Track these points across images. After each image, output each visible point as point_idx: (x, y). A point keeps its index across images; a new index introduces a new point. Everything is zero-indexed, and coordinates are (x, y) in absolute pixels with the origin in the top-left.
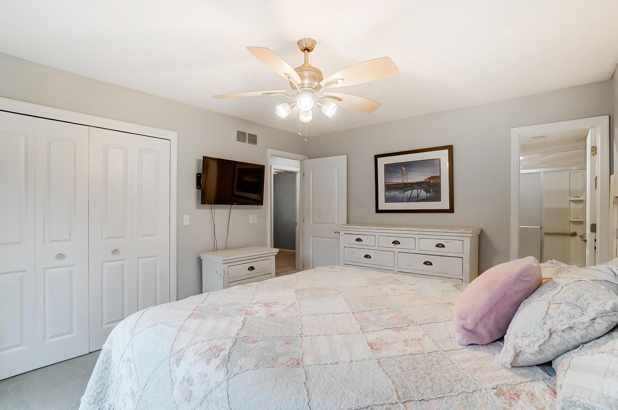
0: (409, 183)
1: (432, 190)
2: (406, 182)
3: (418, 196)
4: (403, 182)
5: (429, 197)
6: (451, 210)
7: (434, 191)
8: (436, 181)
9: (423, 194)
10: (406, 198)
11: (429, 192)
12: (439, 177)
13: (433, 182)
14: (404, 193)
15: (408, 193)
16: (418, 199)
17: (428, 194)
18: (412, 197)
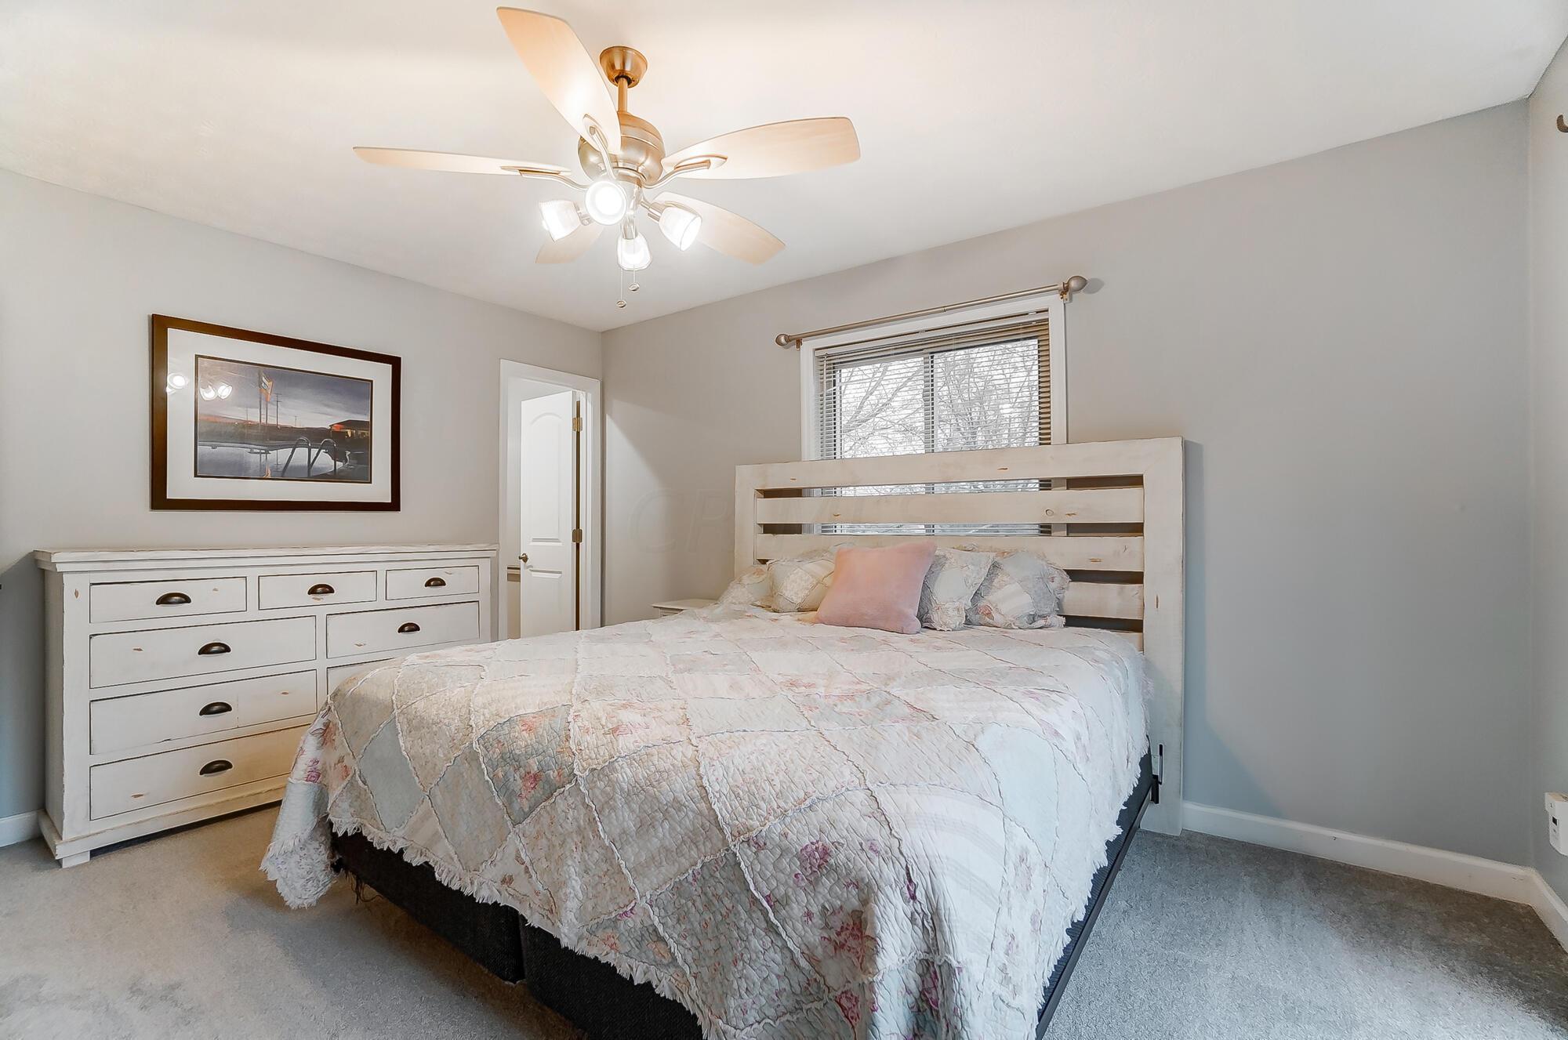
0: (285, 428)
1: (348, 453)
2: (272, 421)
3: (310, 465)
4: (264, 421)
5: (341, 471)
6: (394, 505)
7: (354, 457)
8: (360, 432)
9: (325, 461)
10: (274, 469)
11: (343, 459)
12: (368, 425)
13: (352, 434)
14: (267, 453)
15: (281, 455)
16: (311, 475)
17: (340, 464)
18: (291, 467)
